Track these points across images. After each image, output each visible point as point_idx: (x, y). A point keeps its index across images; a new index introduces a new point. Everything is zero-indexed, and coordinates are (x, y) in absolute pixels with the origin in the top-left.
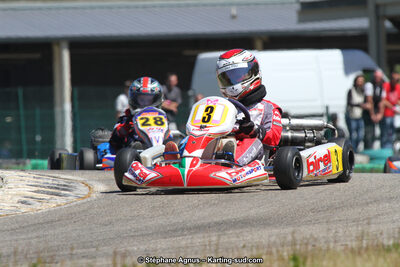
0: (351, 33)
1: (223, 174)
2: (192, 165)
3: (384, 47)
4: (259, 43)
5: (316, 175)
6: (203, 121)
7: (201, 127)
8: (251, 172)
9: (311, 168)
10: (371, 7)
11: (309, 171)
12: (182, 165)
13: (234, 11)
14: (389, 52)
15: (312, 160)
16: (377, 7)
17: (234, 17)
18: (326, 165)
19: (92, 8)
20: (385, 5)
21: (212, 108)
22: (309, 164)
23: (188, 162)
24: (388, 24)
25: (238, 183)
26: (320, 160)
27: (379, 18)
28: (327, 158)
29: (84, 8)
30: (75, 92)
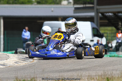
0: (87, 17)
3: (99, 21)
4: (60, 19)
10: (95, 9)
13: (52, 9)
14: (100, 23)
16: (97, 9)
17: (52, 11)
19: (10, 7)
20: (100, 9)
24: (100, 15)
27: (97, 13)
29: (7, 7)
30: (6, 32)
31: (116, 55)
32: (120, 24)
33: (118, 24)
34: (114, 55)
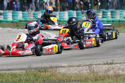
1: (20, 52)
2: (13, 50)
5: (48, 53)
6: (18, 39)
7: (17, 40)
8: (27, 52)
9: (47, 51)
11: (46, 52)
12: (10, 50)
15: (47, 49)
18: (51, 50)
21: (20, 36)
22: (46, 50)
23: (12, 49)
25: (24, 55)
26: (50, 49)
28: (52, 49)
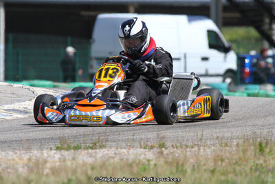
3: (221, 15)
14: (224, 18)
30: (11, 37)
31: (262, 92)
32: (267, 20)
33: (262, 21)
34: (256, 91)
